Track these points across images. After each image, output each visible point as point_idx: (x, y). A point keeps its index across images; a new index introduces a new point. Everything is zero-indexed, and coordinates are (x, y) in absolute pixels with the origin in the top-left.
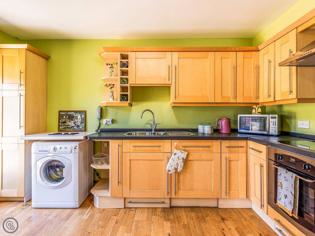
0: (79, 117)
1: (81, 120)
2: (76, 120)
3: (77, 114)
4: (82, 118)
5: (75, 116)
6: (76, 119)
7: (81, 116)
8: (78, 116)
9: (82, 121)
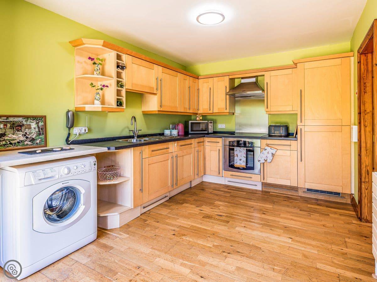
0: (34, 125)
1: (37, 130)
2: (27, 131)
3: (29, 120)
4: (38, 127)
5: (25, 123)
6: (27, 129)
7: (37, 123)
8: (31, 124)
9: (39, 131)
